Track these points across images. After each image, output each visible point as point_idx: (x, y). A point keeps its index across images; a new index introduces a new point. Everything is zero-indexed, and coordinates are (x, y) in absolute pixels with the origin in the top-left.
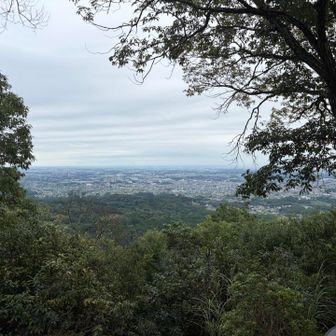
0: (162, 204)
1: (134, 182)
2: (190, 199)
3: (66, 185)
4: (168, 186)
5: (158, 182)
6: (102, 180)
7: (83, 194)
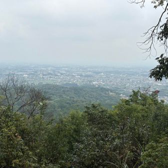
1: (62, 74)
2: (108, 90)
6: (36, 72)
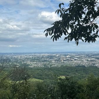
0: (90, 71)
3: (43, 61)
4: (93, 62)
5: (88, 60)
7: (51, 66)
